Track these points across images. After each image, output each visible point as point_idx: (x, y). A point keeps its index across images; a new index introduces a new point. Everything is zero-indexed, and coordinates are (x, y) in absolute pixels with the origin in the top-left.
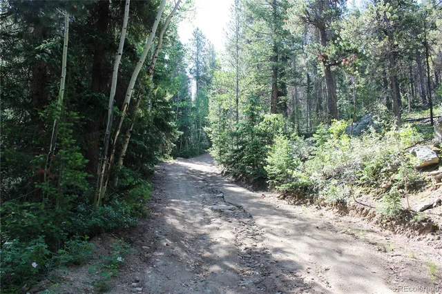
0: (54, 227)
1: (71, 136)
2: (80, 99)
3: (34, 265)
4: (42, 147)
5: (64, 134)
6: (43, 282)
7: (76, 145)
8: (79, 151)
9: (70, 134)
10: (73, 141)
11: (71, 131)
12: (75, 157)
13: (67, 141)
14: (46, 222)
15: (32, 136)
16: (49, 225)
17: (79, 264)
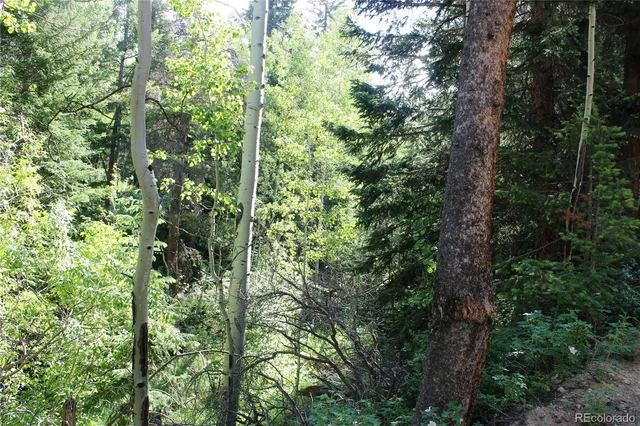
0: (589, 298)
1: (614, 164)
2: (613, 106)
3: (573, 350)
4: (559, 182)
5: (602, 162)
6: (581, 377)
7: (621, 176)
8: (627, 186)
9: (612, 161)
10: (617, 171)
11: (612, 156)
12: (621, 195)
13: (608, 171)
14: (578, 290)
15: (545, 167)
16: (582, 295)
17: (633, 360)
